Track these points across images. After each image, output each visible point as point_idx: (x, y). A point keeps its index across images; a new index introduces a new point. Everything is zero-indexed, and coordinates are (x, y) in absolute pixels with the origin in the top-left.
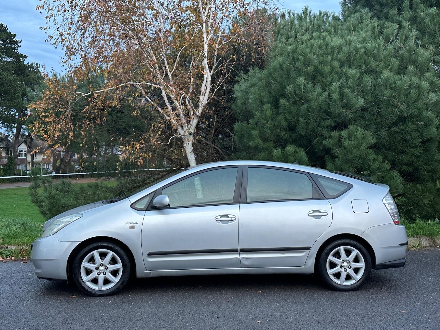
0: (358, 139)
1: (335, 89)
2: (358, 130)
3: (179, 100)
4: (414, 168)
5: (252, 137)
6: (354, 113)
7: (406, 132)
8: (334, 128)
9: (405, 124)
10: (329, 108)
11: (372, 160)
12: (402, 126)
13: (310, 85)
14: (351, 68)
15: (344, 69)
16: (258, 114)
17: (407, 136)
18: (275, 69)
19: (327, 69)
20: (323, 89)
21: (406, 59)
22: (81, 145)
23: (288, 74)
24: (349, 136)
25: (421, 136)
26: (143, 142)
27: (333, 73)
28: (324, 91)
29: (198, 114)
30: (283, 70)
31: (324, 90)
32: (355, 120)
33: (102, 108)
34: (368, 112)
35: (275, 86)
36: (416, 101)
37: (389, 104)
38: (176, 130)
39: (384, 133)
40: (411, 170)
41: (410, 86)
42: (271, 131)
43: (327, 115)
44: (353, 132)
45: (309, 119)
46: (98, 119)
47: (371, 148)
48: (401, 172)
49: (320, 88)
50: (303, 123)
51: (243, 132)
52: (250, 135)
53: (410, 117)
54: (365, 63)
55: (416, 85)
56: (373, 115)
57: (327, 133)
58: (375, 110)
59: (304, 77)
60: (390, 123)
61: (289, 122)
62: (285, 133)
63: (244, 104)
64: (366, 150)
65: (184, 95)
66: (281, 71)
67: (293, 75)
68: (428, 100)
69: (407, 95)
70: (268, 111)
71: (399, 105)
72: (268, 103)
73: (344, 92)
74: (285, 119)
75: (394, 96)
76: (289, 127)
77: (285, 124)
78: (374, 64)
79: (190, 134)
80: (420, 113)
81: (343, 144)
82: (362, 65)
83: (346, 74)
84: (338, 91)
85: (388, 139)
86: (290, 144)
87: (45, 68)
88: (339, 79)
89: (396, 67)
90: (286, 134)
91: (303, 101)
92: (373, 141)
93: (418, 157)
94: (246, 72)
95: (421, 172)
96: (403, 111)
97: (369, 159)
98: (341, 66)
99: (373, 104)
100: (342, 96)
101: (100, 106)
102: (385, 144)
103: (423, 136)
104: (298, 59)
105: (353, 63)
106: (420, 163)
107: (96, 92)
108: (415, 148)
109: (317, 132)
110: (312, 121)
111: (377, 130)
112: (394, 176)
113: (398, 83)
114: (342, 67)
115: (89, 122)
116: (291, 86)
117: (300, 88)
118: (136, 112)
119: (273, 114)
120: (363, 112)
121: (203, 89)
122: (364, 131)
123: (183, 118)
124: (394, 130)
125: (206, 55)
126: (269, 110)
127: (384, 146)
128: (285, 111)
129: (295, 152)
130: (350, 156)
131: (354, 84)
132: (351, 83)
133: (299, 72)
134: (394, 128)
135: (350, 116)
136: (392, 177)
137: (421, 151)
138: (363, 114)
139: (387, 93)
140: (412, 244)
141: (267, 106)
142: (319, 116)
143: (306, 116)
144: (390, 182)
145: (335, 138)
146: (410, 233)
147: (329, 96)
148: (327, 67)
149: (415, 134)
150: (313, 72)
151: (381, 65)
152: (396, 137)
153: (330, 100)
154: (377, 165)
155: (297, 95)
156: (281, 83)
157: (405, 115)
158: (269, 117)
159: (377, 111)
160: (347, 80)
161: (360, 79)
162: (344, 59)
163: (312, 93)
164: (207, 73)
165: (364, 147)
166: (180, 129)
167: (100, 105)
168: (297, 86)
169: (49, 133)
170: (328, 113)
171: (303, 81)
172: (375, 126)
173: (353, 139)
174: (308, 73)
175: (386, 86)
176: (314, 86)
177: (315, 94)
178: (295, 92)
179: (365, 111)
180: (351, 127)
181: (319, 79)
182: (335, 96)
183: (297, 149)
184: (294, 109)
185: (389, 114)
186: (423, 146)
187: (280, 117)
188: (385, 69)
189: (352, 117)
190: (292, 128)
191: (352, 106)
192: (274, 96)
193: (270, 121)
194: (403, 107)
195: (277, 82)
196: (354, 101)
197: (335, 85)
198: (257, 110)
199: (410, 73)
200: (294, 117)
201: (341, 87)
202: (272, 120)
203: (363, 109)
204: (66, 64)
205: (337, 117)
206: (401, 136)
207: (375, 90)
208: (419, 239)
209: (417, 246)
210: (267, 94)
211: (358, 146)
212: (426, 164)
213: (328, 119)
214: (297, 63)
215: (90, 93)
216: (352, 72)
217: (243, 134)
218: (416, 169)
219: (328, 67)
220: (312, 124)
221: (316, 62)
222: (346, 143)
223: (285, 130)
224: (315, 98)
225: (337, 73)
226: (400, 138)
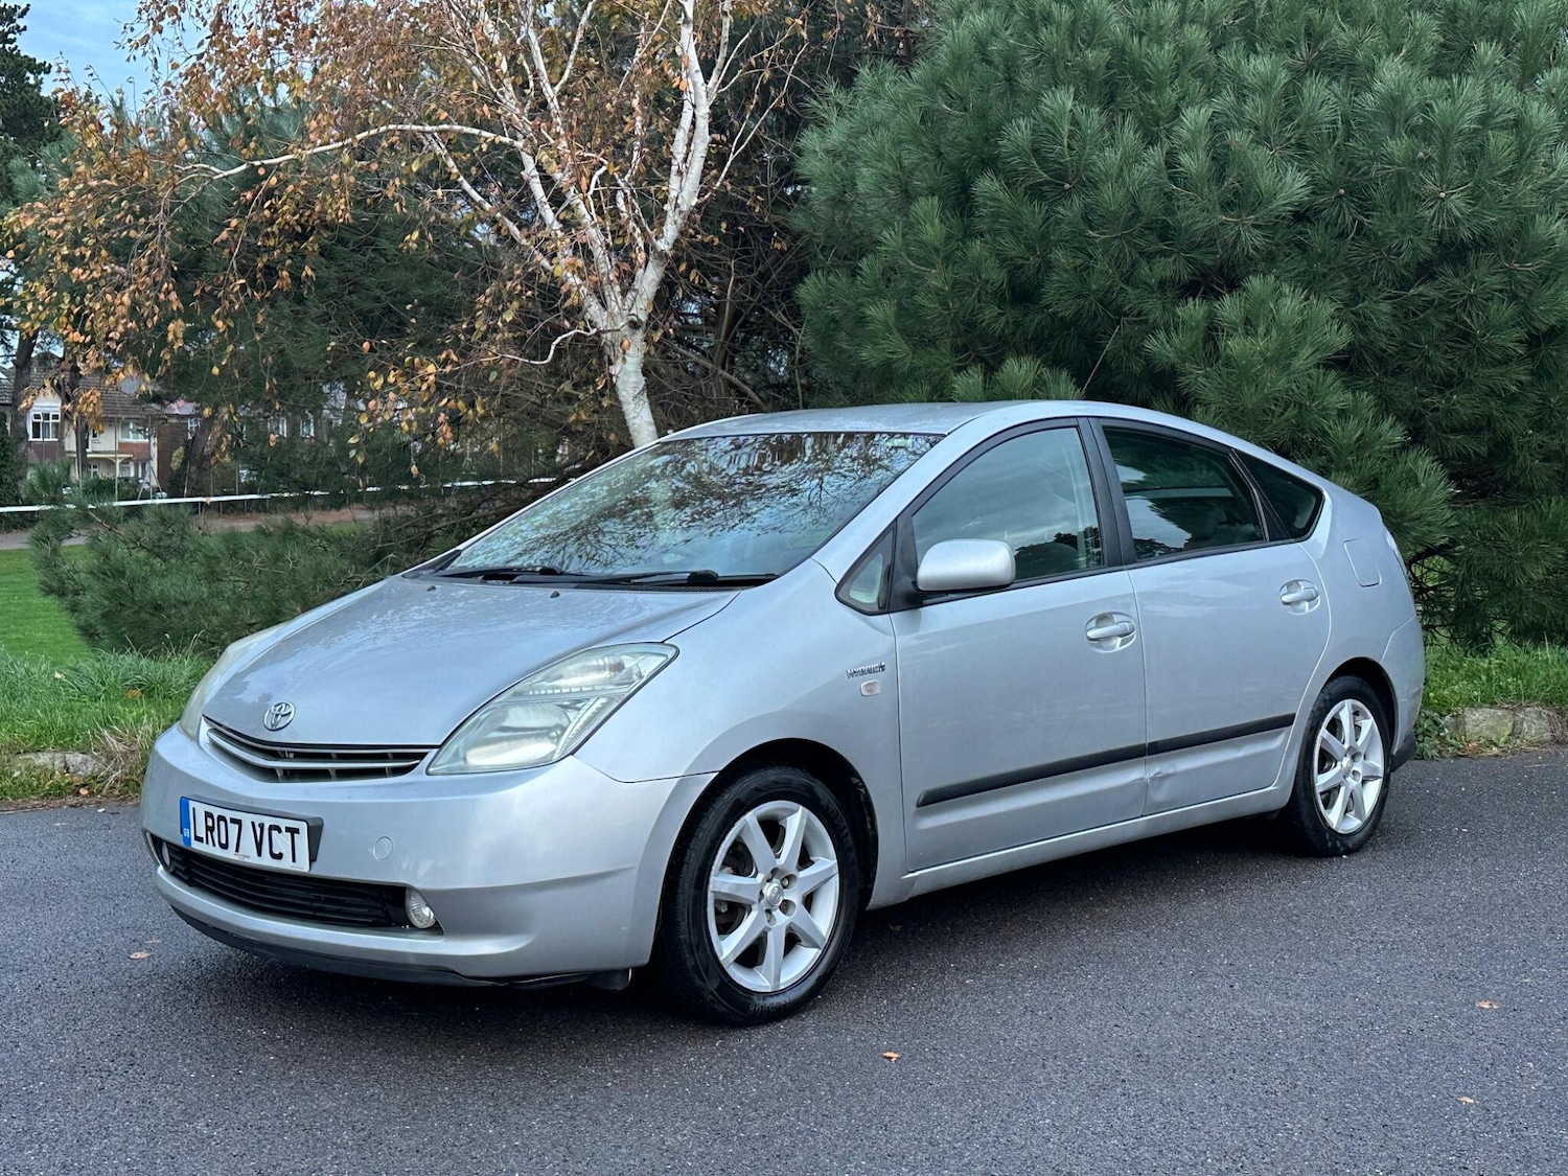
0: (1281, 329)
1: (1192, 133)
2: (1282, 295)
3: (584, 187)
4: (1496, 445)
5: (871, 327)
6: (1268, 228)
7: (1465, 302)
8: (1189, 289)
9: (1461, 273)
10: (1169, 211)
11: (1334, 413)
12: (1450, 279)
13: (1094, 119)
14: (1256, 52)
15: (1228, 58)
16: (890, 238)
17: (1470, 317)
18: (957, 60)
19: (1163, 54)
20: (1145, 136)
21: (1468, 16)
22: (216, 371)
23: (1009, 80)
24: (1247, 321)
25: (1525, 316)
26: (454, 357)
27: (1184, 72)
28: (1151, 144)
29: (663, 245)
30: (990, 63)
31: (1151, 140)
32: (1271, 258)
33: (299, 229)
34: (1322, 225)
35: (959, 126)
36: (1509, 177)
37: (1403, 191)
38: (577, 311)
39: (1381, 310)
40: (1483, 450)
41: (1484, 120)
42: (944, 304)
43: (1163, 238)
44: (1263, 302)
45: (1091, 257)
46: (285, 273)
47: (1328, 365)
48: (1443, 460)
49: (1136, 132)
50: (1066, 271)
51: (836, 311)
52: (862, 320)
53: (1484, 242)
54: (1309, 35)
55: (1508, 116)
56: (1342, 235)
57: (1160, 307)
58: (1349, 216)
59: (1072, 90)
60: (1406, 266)
61: (1015, 270)
62: (996, 310)
63: (838, 202)
64: (1313, 371)
65: (604, 168)
66: (981, 69)
67: (1026, 81)
68: (1552, 177)
69: (1475, 155)
70: (932, 224)
71: (1443, 195)
72: (933, 195)
73: (1228, 147)
74: (997, 255)
75: (1421, 160)
76: (1012, 288)
77: (996, 275)
78: (1342, 36)
79: (634, 325)
80: (1523, 227)
81: (1221, 349)
82: (1298, 41)
83: (1234, 74)
84: (1204, 141)
85: (1396, 330)
86: (1019, 354)
87: (67, 72)
88: (1209, 96)
89: (1429, 50)
90: (1002, 314)
91: (1067, 186)
92: (1339, 338)
93: (1513, 399)
94: (847, 79)
95: (1521, 458)
96: (1456, 219)
97: (1324, 409)
98: (1216, 48)
99: (1342, 191)
100: (1221, 160)
101: (287, 223)
102: (1384, 351)
103: (1531, 318)
104: (1047, 19)
105: (1262, 36)
106: (1517, 425)
107: (266, 162)
108: (1501, 363)
109: (1121, 307)
110: (1102, 265)
111: (1356, 297)
112: (1421, 476)
113: (1441, 107)
114: (1219, 48)
115: (243, 281)
116: (1022, 123)
117: (1055, 135)
118: (416, 235)
119: (949, 237)
120: (1299, 227)
121: (679, 148)
122: (1307, 299)
123: (605, 264)
124: (1420, 295)
125: (690, 15)
126: (937, 221)
127: (1380, 359)
128: (997, 226)
129: (1034, 385)
130: (1250, 398)
131: (1268, 112)
132: (1255, 108)
133: (1054, 68)
134: (1421, 289)
135: (1253, 239)
136: (1412, 479)
137: (1523, 378)
138: (1300, 233)
139: (1397, 147)
140: (1486, 733)
141: (927, 208)
142: (1129, 242)
143: (1081, 247)
144: (1405, 498)
145: (1192, 329)
146: (1476, 693)
147: (1171, 161)
148: (1162, 48)
149: (1503, 311)
150: (1108, 67)
151: (1373, 38)
152: (1426, 323)
153: (1173, 179)
154: (1352, 430)
155: (1046, 160)
156: (982, 115)
157: (1464, 233)
158: (937, 250)
159: (1354, 220)
160: (1241, 97)
161: (1292, 94)
162: (1226, 21)
163: (1102, 150)
164: (694, 84)
165: (1304, 358)
166: (593, 309)
167: (288, 217)
168: (1044, 126)
169: (88, 324)
170: (1165, 232)
171: (1069, 105)
172: (1345, 280)
173: (1261, 330)
174: (1087, 75)
175: (1393, 121)
176: (1111, 124)
177: (1112, 156)
178: (1036, 151)
179: (1310, 221)
180: (1255, 283)
181: (1130, 94)
182: (1193, 162)
183: (1047, 374)
184: (1032, 215)
185: (1404, 232)
186: (1532, 356)
187: (976, 247)
188: (1388, 54)
189: (1257, 243)
190: (1022, 293)
191: (1261, 201)
192: (952, 168)
193: (940, 266)
194: (1457, 202)
195: (966, 110)
196: (1266, 180)
197: (1195, 117)
198: (887, 224)
199: (1483, 68)
200: (1031, 248)
201: (1216, 127)
202: (948, 259)
203: (1302, 215)
204: (145, 53)
205: (1199, 246)
206: (1449, 318)
207: (1348, 136)
208: (1514, 715)
209: (1502, 740)
210: (926, 159)
211: (1281, 359)
212: (1539, 426)
213: (1165, 254)
214: (1044, 33)
215: (244, 167)
216: (1260, 66)
217: (834, 320)
218: (1502, 448)
219: (1166, 47)
220: (1103, 274)
221: (1117, 28)
222: (1234, 345)
223: (1000, 299)
224: (1114, 171)
225: (1201, 74)
226: (1442, 327)
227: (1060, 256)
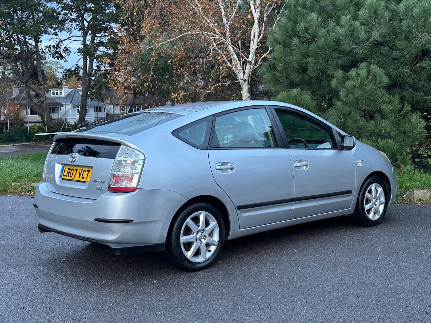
0: (362, 79)
1: (344, 23)
20: (336, 24)
29: (249, 59)
47: (384, 88)
58: (396, 44)
59: (316, 12)
61: (300, 64)
62: (297, 75)
71: (420, 36)
72: (280, 44)
73: (353, 26)
74: (296, 60)
79: (244, 81)
84: (348, 25)
91: (316, 40)
92: (385, 80)
96: (424, 43)
99: (394, 36)
110: (321, 61)
116: (302, 23)
117: (311, 26)
135: (363, 52)
138: (380, 49)
140: (421, 197)
143: (316, 57)
145: (339, 79)
155: (309, 33)
157: (427, 47)
171: (316, 17)
178: (306, 30)
180: (361, 65)
182: (343, 31)
184: (305, 48)
193: (283, 63)
194: (424, 38)
196: (363, 35)
197: (345, 18)
207: (391, 20)
215: (154, 46)
220: (321, 64)
227: (310, 60)
